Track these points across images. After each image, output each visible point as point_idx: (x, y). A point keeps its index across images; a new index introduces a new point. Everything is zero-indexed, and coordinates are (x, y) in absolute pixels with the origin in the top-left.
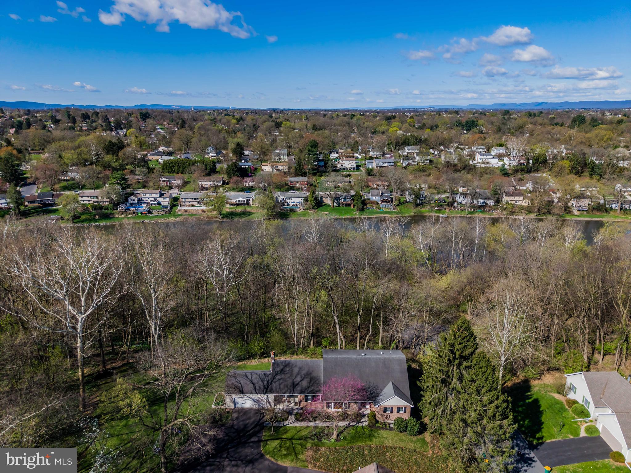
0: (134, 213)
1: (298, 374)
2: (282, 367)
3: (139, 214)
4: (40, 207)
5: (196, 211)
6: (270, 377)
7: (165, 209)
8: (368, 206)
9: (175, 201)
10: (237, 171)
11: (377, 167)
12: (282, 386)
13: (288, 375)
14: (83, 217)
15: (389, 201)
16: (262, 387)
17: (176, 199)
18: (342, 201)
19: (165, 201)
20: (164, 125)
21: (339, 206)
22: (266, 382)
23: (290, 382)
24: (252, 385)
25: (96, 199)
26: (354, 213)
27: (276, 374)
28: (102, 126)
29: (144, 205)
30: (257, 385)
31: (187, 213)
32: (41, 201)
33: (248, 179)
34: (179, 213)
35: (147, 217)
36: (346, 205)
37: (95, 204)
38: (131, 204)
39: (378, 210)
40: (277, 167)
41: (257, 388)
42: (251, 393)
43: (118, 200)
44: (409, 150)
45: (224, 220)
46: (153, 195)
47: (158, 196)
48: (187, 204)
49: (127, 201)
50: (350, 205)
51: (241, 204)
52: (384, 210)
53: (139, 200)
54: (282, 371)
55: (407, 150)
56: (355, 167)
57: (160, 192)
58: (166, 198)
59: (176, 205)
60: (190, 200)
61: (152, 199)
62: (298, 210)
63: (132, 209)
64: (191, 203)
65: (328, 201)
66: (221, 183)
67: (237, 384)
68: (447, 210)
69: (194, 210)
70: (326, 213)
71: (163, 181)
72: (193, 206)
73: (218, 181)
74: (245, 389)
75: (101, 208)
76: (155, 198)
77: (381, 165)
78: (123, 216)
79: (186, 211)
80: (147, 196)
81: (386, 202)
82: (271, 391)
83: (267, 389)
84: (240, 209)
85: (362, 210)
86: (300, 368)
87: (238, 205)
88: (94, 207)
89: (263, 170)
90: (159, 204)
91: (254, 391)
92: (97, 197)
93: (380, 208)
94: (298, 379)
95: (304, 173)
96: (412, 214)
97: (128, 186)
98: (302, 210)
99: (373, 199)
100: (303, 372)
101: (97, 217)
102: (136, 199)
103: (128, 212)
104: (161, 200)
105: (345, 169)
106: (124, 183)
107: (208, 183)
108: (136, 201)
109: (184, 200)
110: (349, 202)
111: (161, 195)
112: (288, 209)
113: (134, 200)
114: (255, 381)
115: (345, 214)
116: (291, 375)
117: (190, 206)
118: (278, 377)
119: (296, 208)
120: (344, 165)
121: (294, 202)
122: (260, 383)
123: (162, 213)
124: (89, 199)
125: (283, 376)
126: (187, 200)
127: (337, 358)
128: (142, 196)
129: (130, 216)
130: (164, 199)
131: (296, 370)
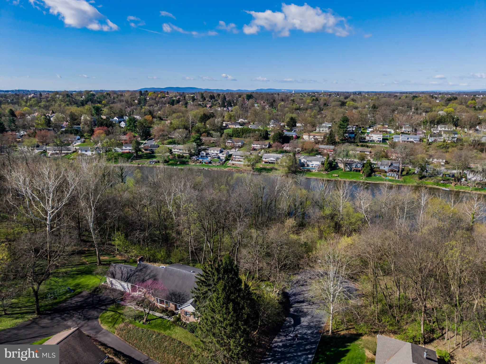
0: (201, 162)
1: (149, 274)
2: (142, 267)
3: (204, 163)
4: (150, 153)
5: (240, 165)
6: (133, 272)
7: (221, 162)
8: (376, 173)
9: (229, 157)
10: (280, 138)
11: (402, 141)
12: (136, 280)
13: (143, 274)
14: (171, 162)
15: (395, 171)
16: (126, 277)
17: (230, 156)
18: (354, 167)
19: (223, 156)
20: (261, 104)
21: (351, 171)
22: (129, 275)
23: (142, 278)
24: (121, 275)
25: (181, 151)
26: (361, 178)
27: (137, 271)
28: (219, 104)
29: (209, 158)
30: (124, 275)
31: (234, 166)
32: (151, 150)
33: (286, 145)
34: (229, 165)
35: (208, 166)
36: (357, 171)
37: (181, 154)
38: (202, 156)
39: (384, 177)
40: (314, 136)
41: (123, 277)
42: (119, 279)
43: (194, 153)
44: (441, 128)
45: (255, 173)
46: (216, 152)
47: (219, 152)
48: (237, 159)
49: (199, 154)
50: (360, 171)
51: (272, 163)
52: (390, 178)
53: (207, 154)
54: (141, 270)
55: (440, 128)
56: (381, 140)
57: (220, 150)
58: (224, 154)
59: (229, 160)
60: (239, 157)
61: (215, 154)
62: (314, 170)
63: (201, 160)
64: (239, 159)
65: (341, 166)
66: (267, 146)
67: (114, 271)
68: (453, 185)
69: (239, 164)
70: (335, 175)
71: (229, 143)
72: (240, 161)
73: (265, 145)
74: (116, 276)
75: (183, 157)
76: (216, 154)
77: (406, 140)
78: (194, 164)
79: (233, 164)
80: (212, 152)
81: (392, 171)
82: (129, 282)
83: (128, 279)
84: (270, 166)
85: (369, 175)
86: (152, 271)
87: (270, 163)
88: (179, 156)
89: (303, 139)
90: (219, 158)
91: (120, 279)
92: (183, 150)
93: (387, 176)
94: (147, 278)
95: (334, 142)
96: (415, 184)
97: (203, 144)
98: (317, 171)
99: (382, 168)
100: (152, 274)
101: (178, 163)
102: (205, 153)
103: (198, 161)
104: (220, 155)
105: (372, 141)
106: (199, 142)
107: (258, 146)
108: (205, 155)
109: (235, 157)
110: (360, 169)
111: (221, 152)
112: (305, 169)
113: (203, 154)
114: (124, 273)
115: (352, 178)
116: (145, 273)
117: (238, 161)
118: (137, 273)
119: (312, 169)
120: (372, 138)
121: (313, 165)
122: (126, 274)
123: (218, 164)
124: (178, 151)
125: (140, 273)
126: (237, 157)
127: (173, 270)
128: (209, 152)
129: (198, 164)
130: (223, 154)
131: (149, 271)
